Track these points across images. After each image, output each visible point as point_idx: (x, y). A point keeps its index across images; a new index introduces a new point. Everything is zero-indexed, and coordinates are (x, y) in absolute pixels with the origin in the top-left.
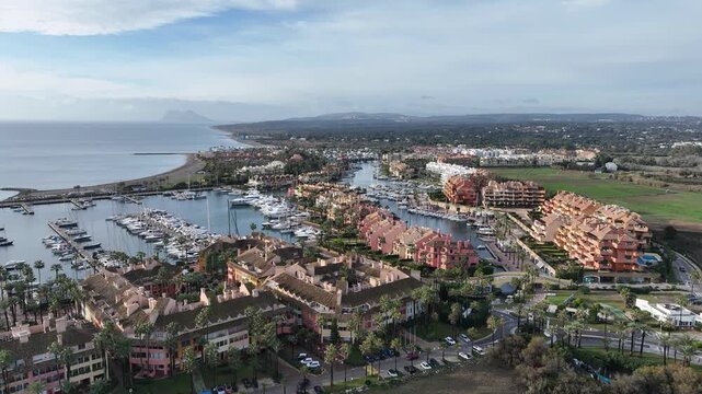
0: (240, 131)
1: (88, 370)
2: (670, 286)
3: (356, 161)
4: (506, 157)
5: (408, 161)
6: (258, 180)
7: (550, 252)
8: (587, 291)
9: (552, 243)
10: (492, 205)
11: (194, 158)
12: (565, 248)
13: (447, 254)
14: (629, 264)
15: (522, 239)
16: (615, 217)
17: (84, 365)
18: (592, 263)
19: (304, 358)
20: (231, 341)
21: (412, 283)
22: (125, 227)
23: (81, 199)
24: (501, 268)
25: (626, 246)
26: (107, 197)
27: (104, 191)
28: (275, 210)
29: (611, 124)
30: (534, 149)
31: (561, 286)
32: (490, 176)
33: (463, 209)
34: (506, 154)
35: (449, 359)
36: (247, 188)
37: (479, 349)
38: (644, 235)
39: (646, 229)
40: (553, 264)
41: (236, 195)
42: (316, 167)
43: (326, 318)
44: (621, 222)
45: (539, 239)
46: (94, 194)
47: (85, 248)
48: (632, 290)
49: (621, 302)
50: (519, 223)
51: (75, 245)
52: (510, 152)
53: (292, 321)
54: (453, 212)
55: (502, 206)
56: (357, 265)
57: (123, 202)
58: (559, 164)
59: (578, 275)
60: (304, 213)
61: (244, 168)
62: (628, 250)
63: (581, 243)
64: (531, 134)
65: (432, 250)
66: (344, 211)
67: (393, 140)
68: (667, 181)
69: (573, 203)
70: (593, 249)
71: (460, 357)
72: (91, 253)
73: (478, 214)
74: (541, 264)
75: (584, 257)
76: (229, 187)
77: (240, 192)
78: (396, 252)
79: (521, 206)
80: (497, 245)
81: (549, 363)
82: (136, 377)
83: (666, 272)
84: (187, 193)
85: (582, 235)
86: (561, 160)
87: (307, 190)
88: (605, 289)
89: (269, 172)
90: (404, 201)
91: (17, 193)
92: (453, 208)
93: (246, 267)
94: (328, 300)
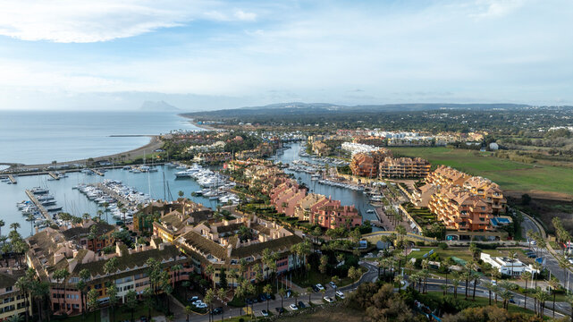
0: (198, 118)
1: (12, 308)
2: (514, 242)
3: (287, 142)
4: (410, 138)
5: (328, 142)
6: (202, 156)
7: (424, 216)
8: (445, 247)
9: (427, 208)
10: (387, 177)
11: (156, 139)
12: (436, 212)
13: (335, 216)
14: (483, 225)
15: (403, 205)
16: (478, 186)
17: (9, 304)
18: (453, 224)
19: (195, 300)
20: (137, 286)
21: (295, 239)
22: (85, 194)
23: (57, 172)
24: (382, 228)
25: (481, 210)
26: (79, 170)
27: (77, 165)
28: (209, 181)
29: (502, 112)
30: (435, 132)
31: (426, 243)
32: (388, 154)
33: (363, 180)
34: (411, 136)
35: (314, 302)
36: (191, 164)
37: (341, 294)
38: (500, 201)
39: (501, 196)
40: (422, 225)
41: (182, 169)
42: (251, 146)
43: (217, 267)
44: (483, 190)
45: (416, 204)
46: (67, 168)
47: (49, 211)
48: (478, 246)
49: (470, 255)
50: (405, 191)
51: (42, 208)
52: (414, 135)
53: (191, 270)
54: (354, 182)
55: (395, 178)
56: (254, 225)
57: (89, 174)
58: (452, 144)
59: (441, 234)
60: (232, 184)
61: (192, 147)
62: (482, 213)
63: (446, 208)
64: (435, 120)
65: (324, 213)
66: (261, 182)
67: (322, 125)
68: (536, 158)
69: (449, 175)
70: (454, 213)
71: (324, 301)
72: (51, 214)
73: (374, 184)
74: (413, 225)
75: (448, 219)
76: (178, 162)
77: (186, 166)
78: (296, 215)
79: (411, 178)
80: (383, 210)
81: (392, 305)
82: (55, 314)
83: (514, 232)
84: (142, 167)
85: (447, 201)
86: (454, 141)
87: (238, 164)
88: (461, 246)
89: (212, 151)
90: (317, 174)
91: (8, 167)
92: (355, 180)
93: (165, 226)
94: (221, 253)
